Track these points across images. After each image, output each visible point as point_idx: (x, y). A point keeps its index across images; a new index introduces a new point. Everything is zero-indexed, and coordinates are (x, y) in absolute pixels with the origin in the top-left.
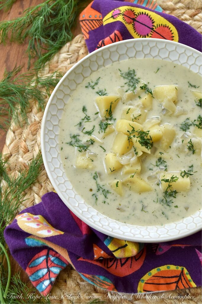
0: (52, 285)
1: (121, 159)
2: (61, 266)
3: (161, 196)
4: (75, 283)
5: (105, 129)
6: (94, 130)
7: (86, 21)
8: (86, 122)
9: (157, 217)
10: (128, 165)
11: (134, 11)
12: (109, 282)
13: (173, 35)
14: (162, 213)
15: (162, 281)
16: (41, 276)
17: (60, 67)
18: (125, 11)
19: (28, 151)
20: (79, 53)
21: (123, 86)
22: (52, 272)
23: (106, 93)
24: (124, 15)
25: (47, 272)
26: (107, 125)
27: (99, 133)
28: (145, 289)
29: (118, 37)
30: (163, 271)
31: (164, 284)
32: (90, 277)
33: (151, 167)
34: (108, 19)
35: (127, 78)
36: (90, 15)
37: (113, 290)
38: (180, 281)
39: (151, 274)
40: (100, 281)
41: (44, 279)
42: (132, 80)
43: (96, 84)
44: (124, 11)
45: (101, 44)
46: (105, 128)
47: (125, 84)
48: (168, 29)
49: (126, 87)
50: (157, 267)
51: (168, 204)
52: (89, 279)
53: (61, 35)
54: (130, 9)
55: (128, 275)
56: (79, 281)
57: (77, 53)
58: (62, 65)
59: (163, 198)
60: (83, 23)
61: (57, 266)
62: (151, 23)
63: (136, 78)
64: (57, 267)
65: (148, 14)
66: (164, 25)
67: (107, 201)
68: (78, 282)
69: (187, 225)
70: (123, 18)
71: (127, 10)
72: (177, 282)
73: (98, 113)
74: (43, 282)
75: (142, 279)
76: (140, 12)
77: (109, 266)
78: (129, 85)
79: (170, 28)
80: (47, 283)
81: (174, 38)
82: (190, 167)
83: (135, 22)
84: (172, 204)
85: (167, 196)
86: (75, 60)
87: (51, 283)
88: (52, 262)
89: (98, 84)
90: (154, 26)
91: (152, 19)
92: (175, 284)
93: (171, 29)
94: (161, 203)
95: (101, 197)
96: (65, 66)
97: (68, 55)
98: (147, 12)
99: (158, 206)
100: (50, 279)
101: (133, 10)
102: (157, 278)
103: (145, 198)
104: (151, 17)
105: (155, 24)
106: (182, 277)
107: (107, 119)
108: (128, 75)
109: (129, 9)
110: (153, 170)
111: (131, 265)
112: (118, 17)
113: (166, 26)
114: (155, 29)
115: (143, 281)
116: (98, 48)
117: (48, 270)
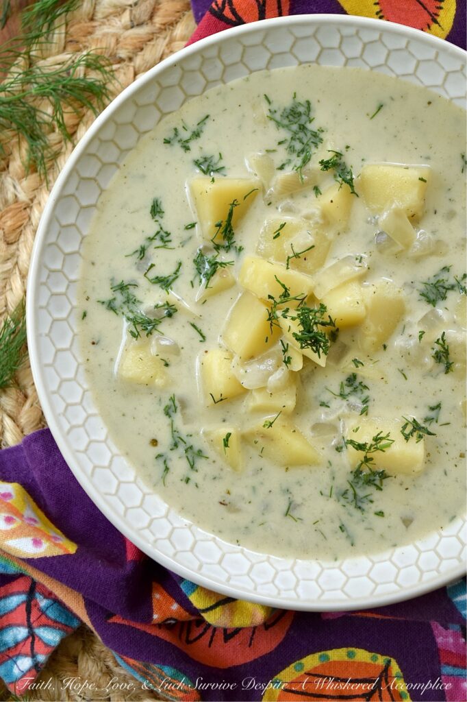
0: (38, 671)
1: (242, 371)
2: (66, 625)
3: (343, 481)
4: (99, 668)
5: (209, 276)
6: (178, 274)
8: (158, 247)
9: (325, 537)
10: (262, 389)
14: (341, 528)
16: (12, 644)
17: (98, 33)
21: (274, 151)
22: (40, 639)
23: (223, 168)
25: (28, 637)
26: (214, 265)
27: (193, 286)
30: (335, 662)
31: (333, 697)
32: (137, 664)
33: (326, 397)
35: (287, 126)
38: (377, 694)
39: (302, 666)
41: (18, 653)
42: (301, 135)
43: (197, 135)
46: (209, 272)
47: (280, 143)
49: (282, 155)
50: (320, 651)
51: (360, 504)
52: (135, 670)
55: (241, 666)
56: (110, 664)
58: (106, 29)
59: (348, 487)
61: (52, 625)
63: (313, 127)
64: (54, 628)
67: (195, 477)
68: (107, 667)
69: (399, 569)
72: (368, 696)
73: (193, 226)
74: (14, 659)
75: (276, 677)
77: (191, 638)
78: (291, 149)
80: (25, 663)
82: (432, 409)
84: (370, 505)
85: (357, 483)
86: (145, 17)
87: (36, 666)
88: (42, 612)
89: (202, 135)
94: (339, 501)
95: (179, 465)
96: (114, 35)
99: (331, 507)
100: (33, 656)
103: (299, 484)
107: (217, 247)
108: (291, 117)
110: (329, 407)
111: (252, 639)
116: (213, 12)
117: (29, 632)
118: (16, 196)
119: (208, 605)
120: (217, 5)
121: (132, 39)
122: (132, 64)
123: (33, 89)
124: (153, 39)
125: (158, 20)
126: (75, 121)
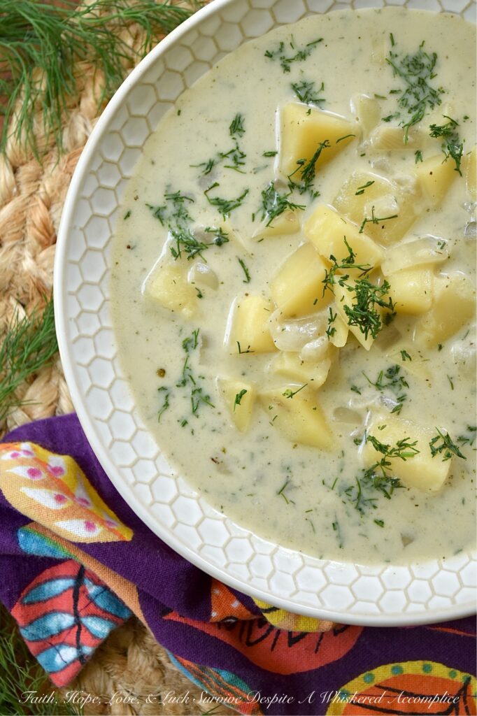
2: (116, 616)
3: (351, 476)
5: (274, 214)
6: (242, 201)
8: (228, 167)
9: (314, 530)
10: (293, 354)
14: (334, 524)
21: (383, 98)
23: (323, 100)
26: (283, 204)
27: (253, 220)
33: (360, 382)
35: (405, 76)
42: (418, 90)
46: (275, 210)
47: (392, 92)
49: (391, 105)
51: (361, 506)
55: (304, 673)
59: (355, 484)
61: (102, 614)
63: (434, 84)
64: (104, 618)
73: (273, 154)
77: (253, 640)
78: (404, 102)
84: (373, 510)
85: (366, 483)
88: (91, 600)
94: (340, 496)
99: (331, 499)
107: (292, 186)
108: (411, 67)
110: (360, 393)
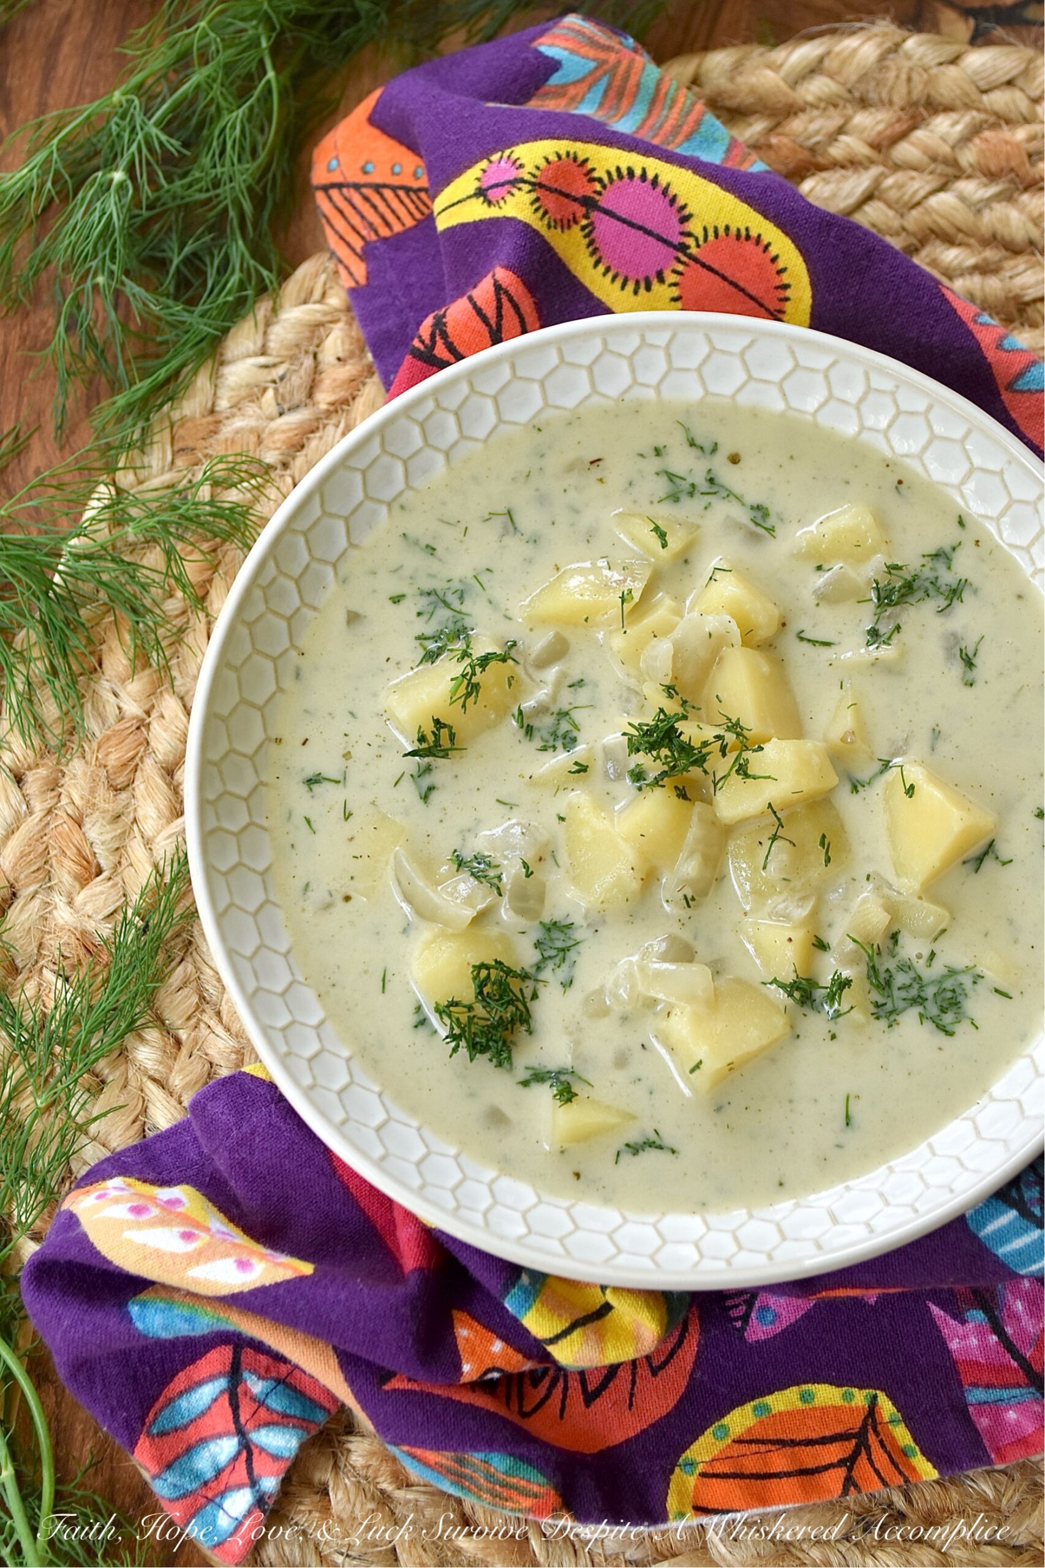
0: (264, 1511)
2: (304, 1420)
4: (369, 1496)
7: (345, 191)
11: (586, 160)
12: (536, 1482)
13: (785, 278)
15: (779, 1461)
16: (209, 1474)
17: (226, 431)
18: (543, 164)
19: (99, 872)
20: (320, 357)
22: (262, 1450)
24: (536, 186)
25: (239, 1453)
28: (700, 1504)
29: (511, 300)
30: (780, 1413)
31: (788, 1475)
32: (444, 1461)
34: (459, 202)
36: (367, 163)
37: (555, 1513)
38: (864, 1455)
39: (725, 1429)
40: (489, 1477)
41: (222, 1487)
44: (538, 168)
45: (433, 336)
48: (761, 248)
50: (753, 1399)
52: (440, 1473)
53: (226, 261)
54: (568, 154)
55: (621, 1445)
56: (386, 1485)
57: (311, 357)
58: (238, 423)
60: (330, 199)
61: (281, 1421)
62: (675, 220)
64: (286, 1426)
65: (656, 177)
66: (739, 230)
68: (382, 1492)
70: (532, 203)
71: (553, 158)
72: (849, 1462)
74: (218, 1500)
75: (684, 1456)
76: (618, 169)
77: (527, 1408)
79: (769, 244)
80: (239, 1502)
81: (789, 293)
83: (595, 215)
86: (300, 396)
87: (260, 1501)
90: (689, 235)
91: (681, 202)
92: (841, 1472)
93: (773, 251)
96: (252, 430)
97: (266, 367)
98: (654, 166)
100: (253, 1483)
101: (581, 158)
102: (754, 1447)
104: (672, 191)
105: (695, 227)
106: (872, 1439)
109: (564, 156)
111: (632, 1395)
112: (508, 198)
113: (748, 237)
114: (694, 250)
115: (692, 1464)
116: (417, 355)
117: (240, 1443)
118: (119, 708)
119: (559, 1330)
120: (422, 342)
121: (283, 432)
122: (288, 472)
123: (131, 532)
124: (318, 428)
125: (324, 398)
126: (206, 575)
